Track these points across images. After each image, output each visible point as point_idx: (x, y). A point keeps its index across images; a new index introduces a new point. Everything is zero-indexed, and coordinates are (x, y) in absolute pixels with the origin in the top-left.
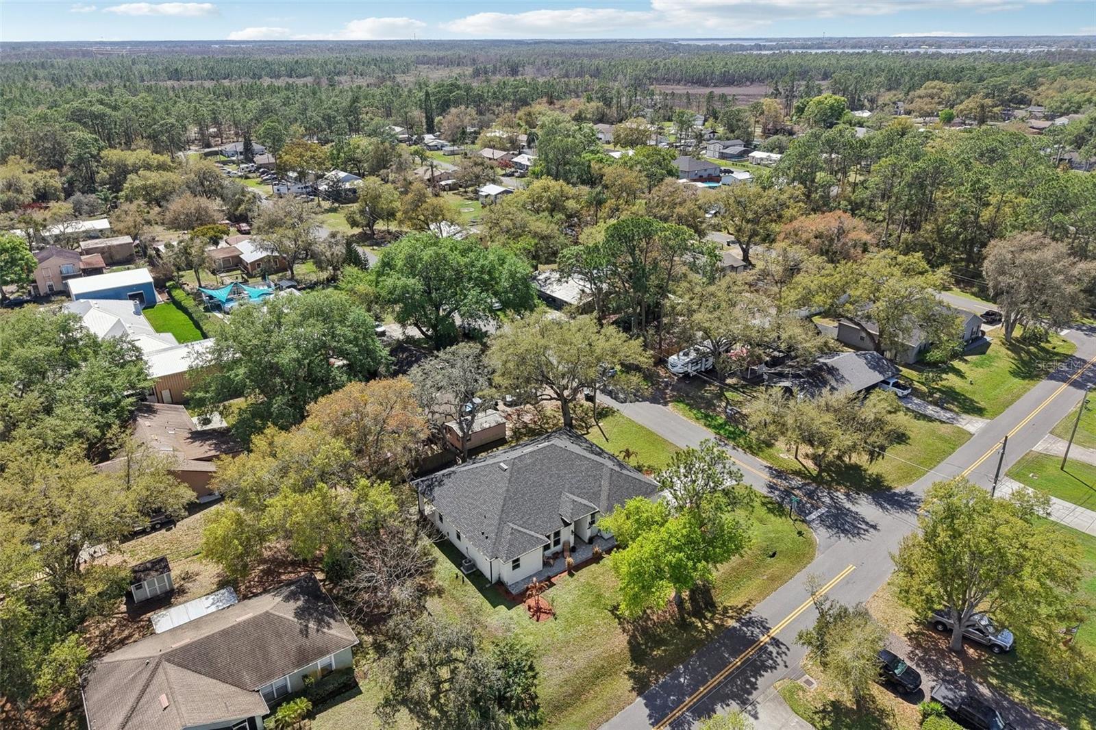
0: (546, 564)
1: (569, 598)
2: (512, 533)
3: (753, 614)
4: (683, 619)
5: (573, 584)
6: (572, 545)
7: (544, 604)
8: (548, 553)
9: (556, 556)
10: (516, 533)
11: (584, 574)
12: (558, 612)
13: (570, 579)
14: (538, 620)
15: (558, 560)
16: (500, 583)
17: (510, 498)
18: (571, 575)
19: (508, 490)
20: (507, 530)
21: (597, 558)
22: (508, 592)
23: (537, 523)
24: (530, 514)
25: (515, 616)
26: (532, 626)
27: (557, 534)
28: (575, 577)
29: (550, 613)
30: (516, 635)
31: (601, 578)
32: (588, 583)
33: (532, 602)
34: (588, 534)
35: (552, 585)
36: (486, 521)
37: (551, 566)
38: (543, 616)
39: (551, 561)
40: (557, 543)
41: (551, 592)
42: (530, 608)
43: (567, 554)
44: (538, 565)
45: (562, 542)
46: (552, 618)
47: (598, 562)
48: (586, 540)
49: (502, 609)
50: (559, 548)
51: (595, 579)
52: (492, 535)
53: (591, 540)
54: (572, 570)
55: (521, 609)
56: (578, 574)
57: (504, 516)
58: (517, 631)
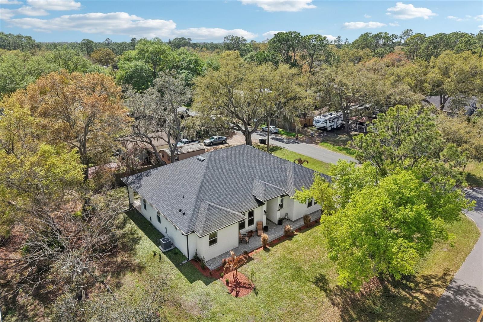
0: (242, 241)
1: (268, 272)
2: (208, 209)
3: (459, 283)
4: (386, 290)
5: (270, 259)
6: (264, 224)
7: (242, 278)
8: (243, 231)
9: (250, 234)
10: (213, 209)
11: (279, 249)
12: (257, 285)
13: (266, 254)
14: (237, 296)
15: (252, 238)
16: (197, 259)
17: (207, 181)
18: (267, 250)
19: (205, 175)
20: (204, 206)
21: (289, 236)
22: (204, 268)
23: (233, 202)
24: (226, 195)
25: (212, 292)
26: (232, 302)
27: (251, 214)
28: (271, 252)
29: (251, 287)
30: (214, 313)
31: (296, 252)
32: (284, 257)
33: (229, 276)
34: (278, 215)
35: (250, 259)
36: (184, 200)
37: (247, 243)
38: (243, 291)
39: (247, 239)
40: (251, 222)
41: (248, 267)
42: (228, 283)
43: (261, 232)
44: (235, 241)
45: (255, 221)
46: (252, 293)
47: (290, 239)
48: (276, 221)
49: (199, 284)
50: (253, 227)
51: (290, 253)
52: (189, 212)
53: (281, 222)
54: (267, 246)
55: (219, 284)
56: (273, 249)
57: (201, 195)
58: (215, 309)
